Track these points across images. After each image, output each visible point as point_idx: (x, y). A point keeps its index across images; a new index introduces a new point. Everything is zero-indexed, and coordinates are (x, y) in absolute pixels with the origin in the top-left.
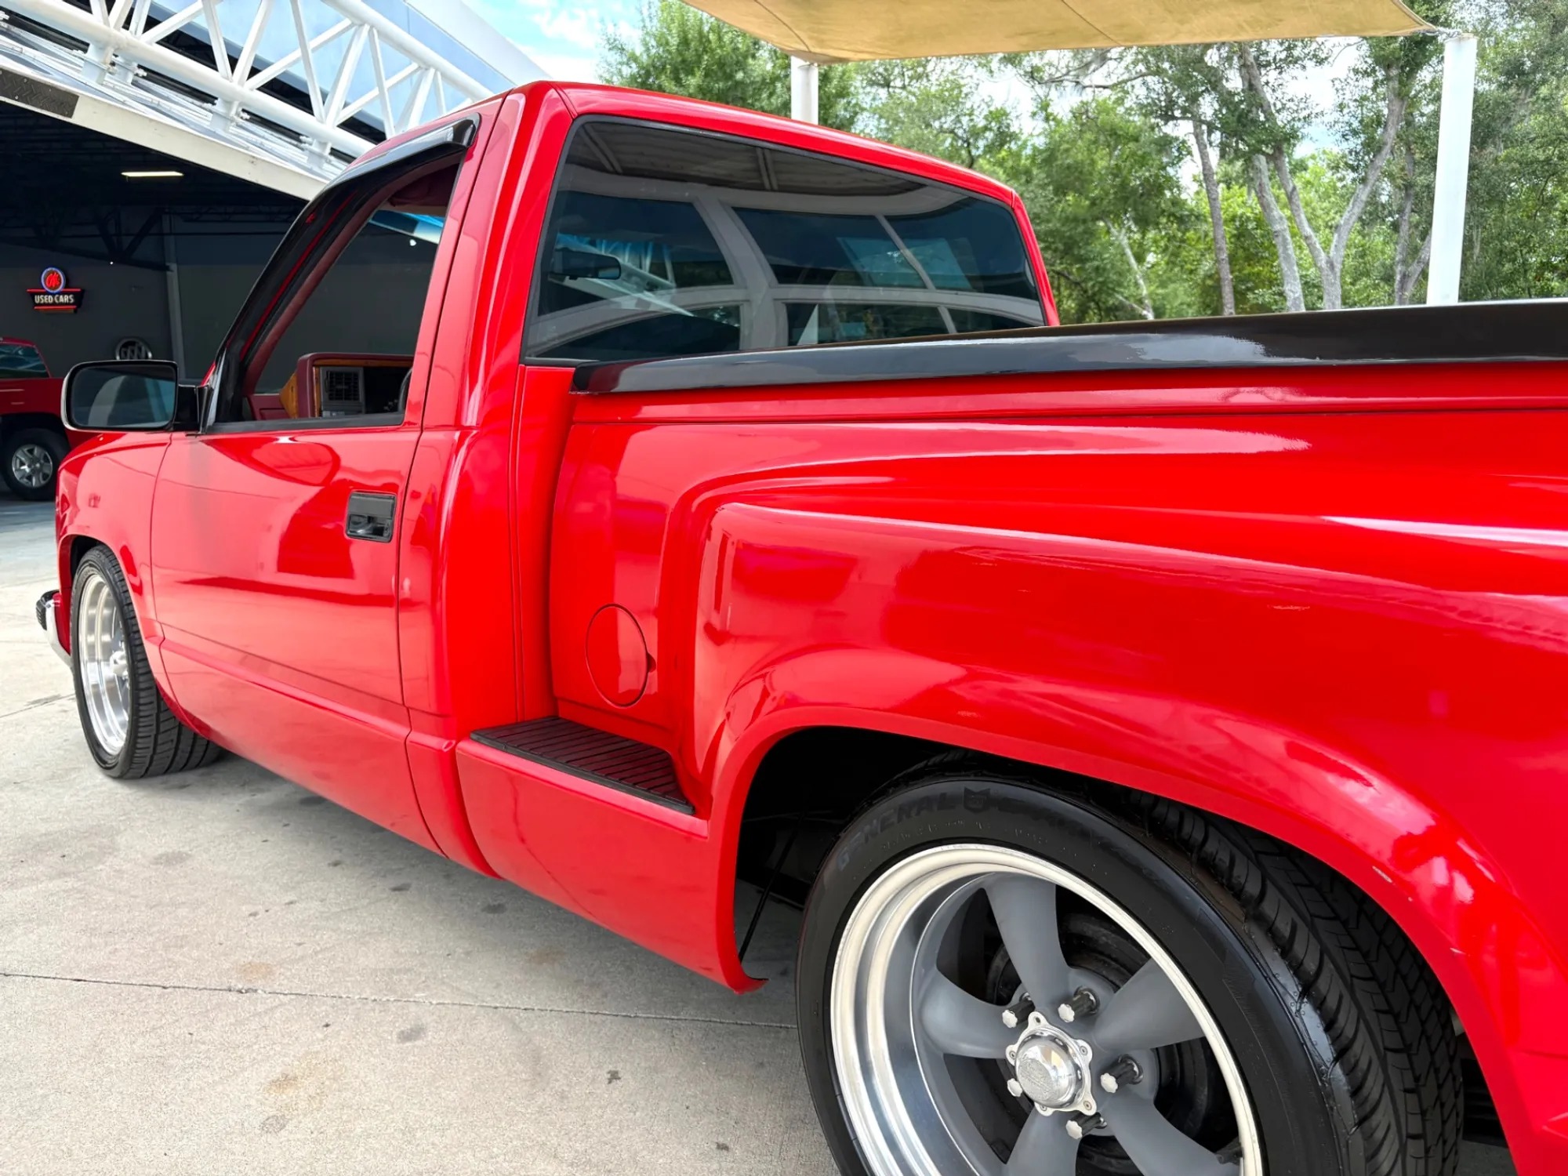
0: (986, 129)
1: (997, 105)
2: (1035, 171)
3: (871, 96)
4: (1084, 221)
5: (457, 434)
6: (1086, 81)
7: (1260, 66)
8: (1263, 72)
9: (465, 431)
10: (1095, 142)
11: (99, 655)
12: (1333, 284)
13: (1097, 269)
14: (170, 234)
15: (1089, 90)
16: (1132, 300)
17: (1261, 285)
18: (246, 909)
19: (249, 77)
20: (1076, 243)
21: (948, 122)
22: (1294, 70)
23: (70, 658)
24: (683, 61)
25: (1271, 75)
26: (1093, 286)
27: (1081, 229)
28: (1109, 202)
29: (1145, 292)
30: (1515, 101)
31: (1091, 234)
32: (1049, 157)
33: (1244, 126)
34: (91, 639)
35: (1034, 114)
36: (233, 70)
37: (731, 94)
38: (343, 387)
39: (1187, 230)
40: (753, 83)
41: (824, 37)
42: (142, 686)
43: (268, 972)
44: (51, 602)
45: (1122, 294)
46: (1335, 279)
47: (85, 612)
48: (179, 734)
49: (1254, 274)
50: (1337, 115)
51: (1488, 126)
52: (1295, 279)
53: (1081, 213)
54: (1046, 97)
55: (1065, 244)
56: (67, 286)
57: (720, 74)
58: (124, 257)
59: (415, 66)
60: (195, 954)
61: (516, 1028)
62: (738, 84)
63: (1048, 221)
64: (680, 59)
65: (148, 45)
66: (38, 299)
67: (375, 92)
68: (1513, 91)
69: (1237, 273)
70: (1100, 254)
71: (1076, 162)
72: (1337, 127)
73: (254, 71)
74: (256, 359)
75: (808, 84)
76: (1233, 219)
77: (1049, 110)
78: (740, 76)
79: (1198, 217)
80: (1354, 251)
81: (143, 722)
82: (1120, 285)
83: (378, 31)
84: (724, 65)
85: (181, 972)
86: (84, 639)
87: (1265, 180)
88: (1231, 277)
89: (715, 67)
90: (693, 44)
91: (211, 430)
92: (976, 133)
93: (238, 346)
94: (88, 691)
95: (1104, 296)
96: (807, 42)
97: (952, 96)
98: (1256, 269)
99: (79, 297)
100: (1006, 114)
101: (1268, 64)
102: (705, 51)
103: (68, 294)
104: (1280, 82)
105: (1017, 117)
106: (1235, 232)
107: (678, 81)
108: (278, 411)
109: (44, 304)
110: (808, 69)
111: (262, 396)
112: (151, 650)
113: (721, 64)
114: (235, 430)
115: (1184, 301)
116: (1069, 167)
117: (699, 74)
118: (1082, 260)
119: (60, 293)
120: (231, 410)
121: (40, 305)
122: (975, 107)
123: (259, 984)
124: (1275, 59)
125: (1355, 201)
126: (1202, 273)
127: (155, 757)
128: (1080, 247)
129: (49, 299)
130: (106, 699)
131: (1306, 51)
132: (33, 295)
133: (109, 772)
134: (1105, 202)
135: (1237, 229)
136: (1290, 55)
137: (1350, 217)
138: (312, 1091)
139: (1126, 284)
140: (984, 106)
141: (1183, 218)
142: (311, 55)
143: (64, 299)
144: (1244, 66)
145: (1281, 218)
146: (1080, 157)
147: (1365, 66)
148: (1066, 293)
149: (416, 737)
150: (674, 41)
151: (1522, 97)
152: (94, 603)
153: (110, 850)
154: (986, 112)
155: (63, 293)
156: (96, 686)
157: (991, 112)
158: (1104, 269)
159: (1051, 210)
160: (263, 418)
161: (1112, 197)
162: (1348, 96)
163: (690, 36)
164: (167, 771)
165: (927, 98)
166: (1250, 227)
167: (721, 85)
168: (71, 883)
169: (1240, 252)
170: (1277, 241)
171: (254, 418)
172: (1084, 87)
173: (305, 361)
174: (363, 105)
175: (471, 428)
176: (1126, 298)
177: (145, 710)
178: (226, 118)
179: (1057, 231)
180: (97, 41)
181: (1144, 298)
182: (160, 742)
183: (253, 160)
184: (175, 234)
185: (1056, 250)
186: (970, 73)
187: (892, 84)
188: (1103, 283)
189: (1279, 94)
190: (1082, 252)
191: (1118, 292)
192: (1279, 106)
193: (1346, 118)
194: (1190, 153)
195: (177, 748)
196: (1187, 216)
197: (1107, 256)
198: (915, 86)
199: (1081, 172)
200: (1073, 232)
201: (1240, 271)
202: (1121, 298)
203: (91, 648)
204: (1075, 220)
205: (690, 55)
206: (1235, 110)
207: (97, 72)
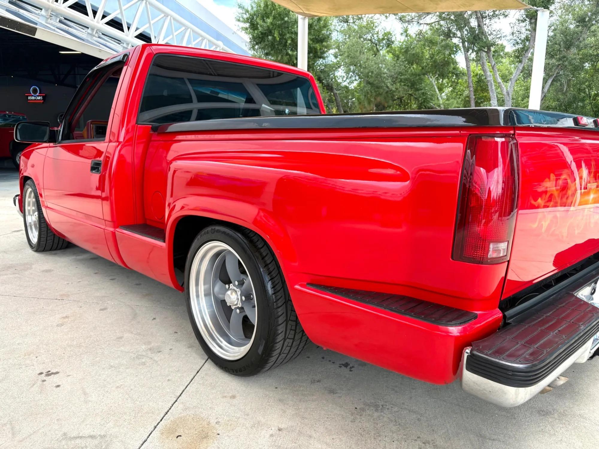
0: (383, 39)
1: (388, 30)
2: (401, 55)
3: (341, 26)
4: (419, 75)
5: (118, 143)
6: (421, 22)
7: (483, 18)
8: (484, 20)
9: (120, 143)
10: (424, 45)
11: (31, 213)
12: (509, 101)
13: (423, 93)
14: (78, 74)
15: (422, 25)
16: (436, 105)
17: (486, 100)
18: (66, 283)
19: (102, 19)
20: (415, 83)
21: (369, 36)
22: (496, 19)
23: (22, 215)
24: (266, 13)
25: (487, 21)
26: (422, 100)
27: (418, 78)
28: (429, 68)
29: (441, 102)
30: (581, 32)
31: (421, 80)
32: (406, 50)
33: (476, 40)
34: (29, 208)
35: (402, 34)
36: (94, 17)
37: (283, 25)
38: (101, 131)
39: (459, 79)
40: (292, 22)
41: (308, 8)
42: (42, 222)
43: (68, 296)
44: (17, 198)
45: (432, 103)
46: (509, 99)
47: (27, 200)
48: (54, 237)
49: (484, 96)
50: (511, 37)
51: (571, 41)
52: (495, 99)
53: (418, 72)
54: (407, 27)
55: (411, 84)
56: (40, 93)
57: (279, 18)
58: (61, 83)
59: (163, 15)
60: (49, 292)
61: (132, 309)
62: (286, 22)
63: (405, 75)
64: (264, 12)
65: (64, 8)
66: (29, 98)
67: (148, 25)
68: (580, 28)
69: (477, 96)
70: (424, 88)
71: (416, 52)
72: (511, 41)
73: (104, 17)
74: (74, 122)
75: (304, 25)
76: (477, 75)
77: (408, 32)
78: (286, 19)
79: (463, 74)
80: (523, 88)
81: (42, 233)
82: (431, 99)
83: (149, 3)
84: (281, 15)
85: (44, 295)
86: (27, 208)
87: (485, 61)
88: (474, 97)
89: (277, 16)
90: (269, 7)
91: (59, 143)
92: (380, 41)
93: (68, 118)
94: (28, 224)
95: (425, 103)
96: (303, 9)
97: (370, 27)
98: (485, 94)
99: (44, 98)
100: (391, 34)
101: (486, 17)
102: (274, 9)
103: (40, 96)
104: (490, 24)
105: (394, 35)
106: (477, 80)
107: (264, 21)
108: (81, 137)
109: (32, 100)
110: (304, 19)
111: (76, 132)
112: (44, 210)
113: (280, 15)
114: (67, 143)
115: (455, 105)
116: (413, 54)
117: (271, 18)
118: (417, 90)
119: (37, 96)
120: (67, 136)
121: (30, 100)
122: (379, 31)
123: (65, 298)
124: (488, 15)
125: (518, 69)
126: (464, 95)
127: (47, 244)
128: (417, 85)
129: (33, 98)
130: (33, 227)
131: (500, 12)
132: (27, 96)
133: (33, 249)
134: (427, 68)
135: (478, 79)
136: (495, 13)
137: (516, 75)
138: (72, 319)
139: (434, 99)
140: (382, 30)
141: (458, 74)
142: (123, 12)
143: (39, 98)
144: (477, 18)
145: (490, 75)
146: (418, 50)
147: (522, 18)
148: (413, 102)
149: (107, 228)
150: (262, 5)
151: (584, 30)
152: (30, 197)
153: (31, 268)
154: (383, 33)
155: (38, 96)
156: (30, 223)
157: (385, 33)
158: (426, 94)
159: (406, 71)
160: (76, 139)
161: (430, 66)
162: (515, 30)
163: (268, 4)
164: (51, 250)
165: (361, 27)
166: (483, 78)
167: (279, 22)
168: (17, 275)
169: (479, 88)
170: (489, 84)
171: (74, 139)
172: (421, 24)
173: (89, 123)
174: (145, 29)
175: (121, 142)
176: (434, 105)
177: (43, 229)
178: (92, 35)
179: (409, 78)
180: (45, 8)
181: (441, 104)
182: (48, 239)
183: (100, 51)
184: (80, 75)
185: (408, 86)
186: (378, 18)
187: (349, 21)
188: (426, 99)
189: (490, 28)
190: (418, 87)
191: (431, 102)
192: (489, 33)
193: (515, 38)
194: (460, 49)
195: (53, 242)
196: (459, 73)
197: (427, 88)
198: (357, 22)
199: (418, 56)
200: (414, 79)
201: (479, 95)
202: (432, 104)
203: (29, 211)
204: (415, 75)
205: (268, 11)
206: (473, 34)
207: (45, 19)
